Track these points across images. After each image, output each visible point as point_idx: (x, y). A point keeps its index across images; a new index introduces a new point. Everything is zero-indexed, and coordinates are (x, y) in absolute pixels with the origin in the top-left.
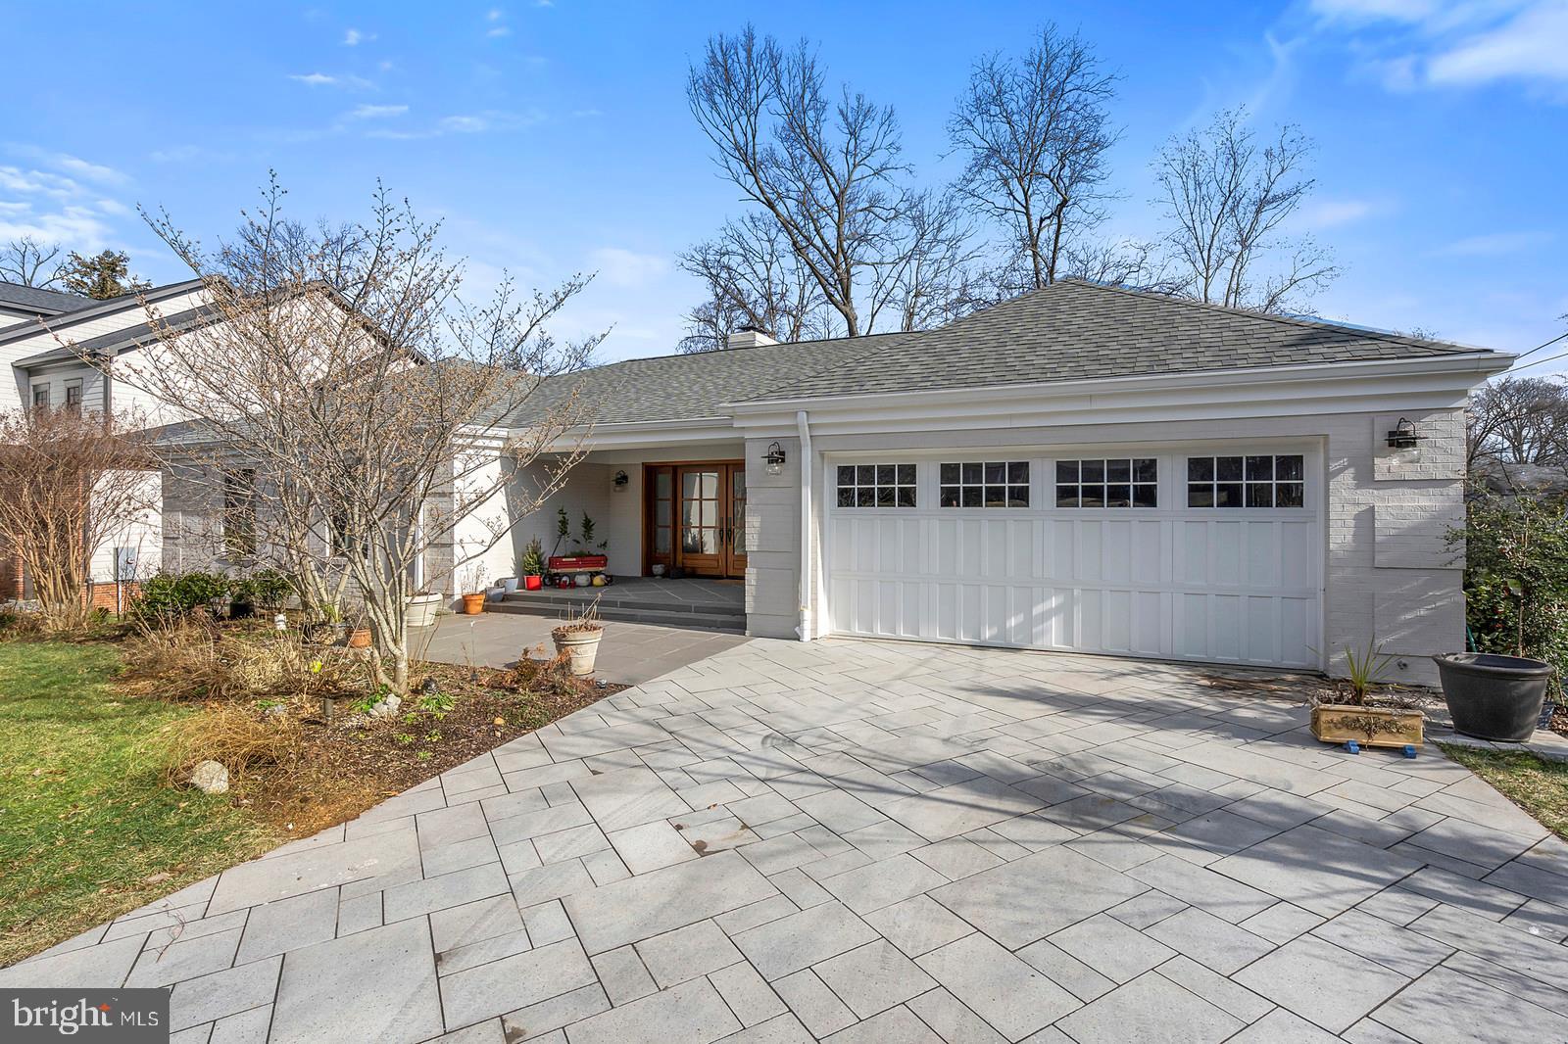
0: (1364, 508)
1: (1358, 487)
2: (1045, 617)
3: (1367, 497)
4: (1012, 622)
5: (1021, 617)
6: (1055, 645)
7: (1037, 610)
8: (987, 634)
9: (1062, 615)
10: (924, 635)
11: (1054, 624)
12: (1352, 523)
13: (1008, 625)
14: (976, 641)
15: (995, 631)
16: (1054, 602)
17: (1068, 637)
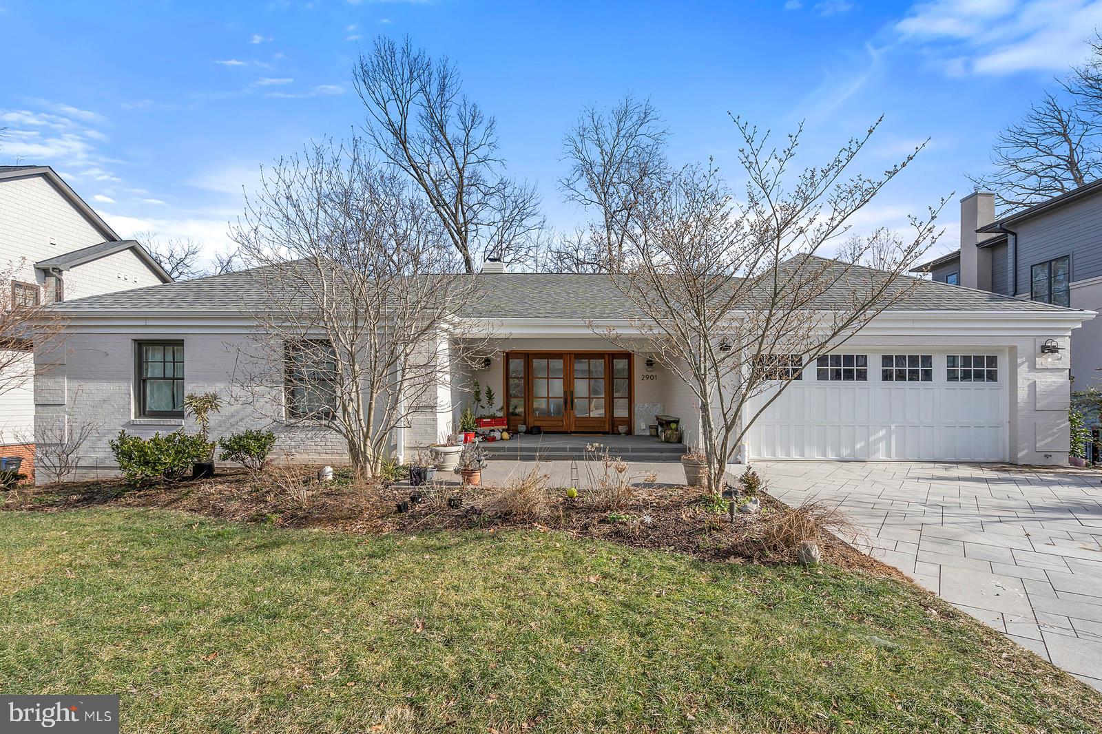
0: (1031, 382)
1: (1029, 371)
2: (876, 442)
3: (1033, 376)
4: (858, 446)
5: (863, 443)
6: (882, 458)
7: (872, 439)
8: (845, 453)
9: (885, 442)
10: (807, 455)
11: (882, 445)
12: (1026, 389)
13: (856, 448)
14: (838, 458)
15: (849, 451)
16: (882, 433)
17: (889, 454)
